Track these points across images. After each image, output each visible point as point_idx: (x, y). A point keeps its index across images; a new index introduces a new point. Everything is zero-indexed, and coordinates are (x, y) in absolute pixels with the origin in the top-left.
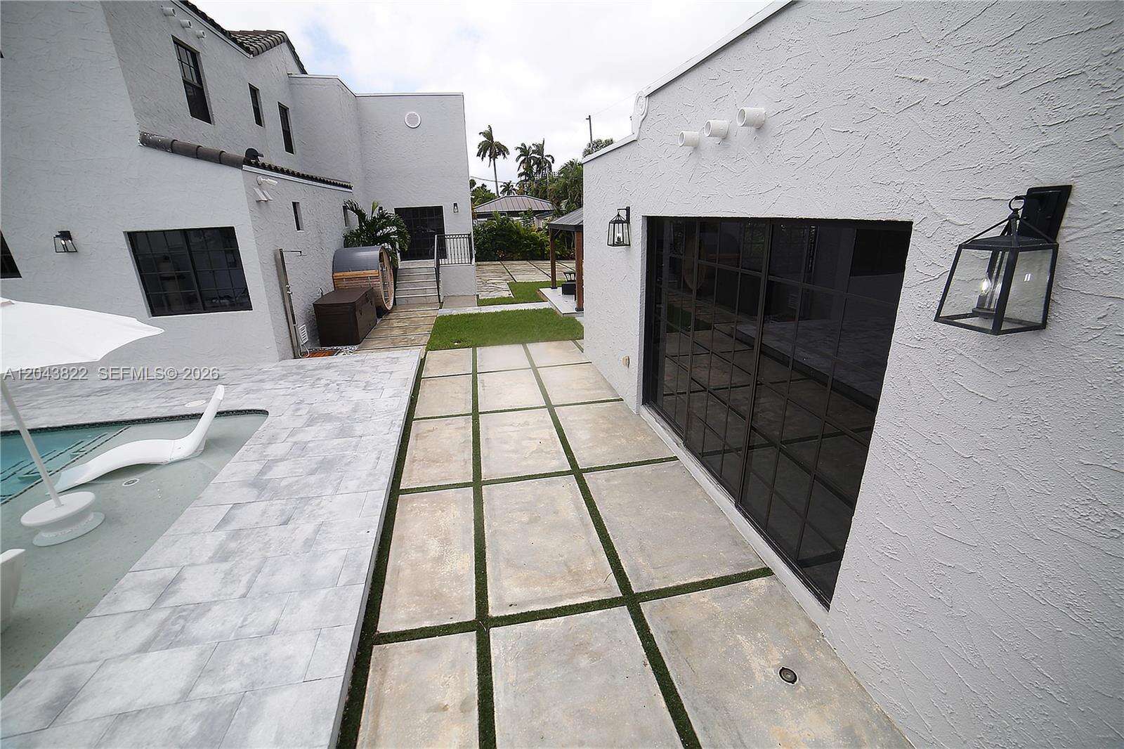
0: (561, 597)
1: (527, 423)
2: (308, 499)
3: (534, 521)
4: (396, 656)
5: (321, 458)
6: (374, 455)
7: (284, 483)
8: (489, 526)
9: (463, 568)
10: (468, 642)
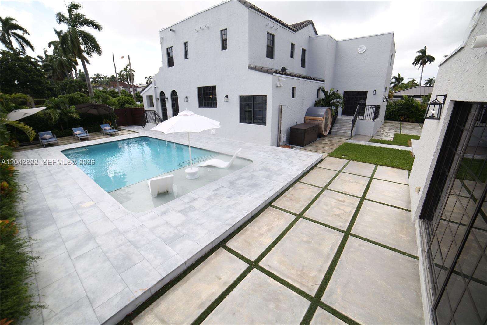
0: (288, 277)
1: (343, 201)
2: (240, 193)
3: (308, 242)
4: (223, 255)
5: (255, 182)
6: (271, 188)
7: (239, 186)
8: (289, 234)
9: (266, 243)
10: (244, 266)
